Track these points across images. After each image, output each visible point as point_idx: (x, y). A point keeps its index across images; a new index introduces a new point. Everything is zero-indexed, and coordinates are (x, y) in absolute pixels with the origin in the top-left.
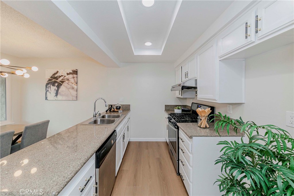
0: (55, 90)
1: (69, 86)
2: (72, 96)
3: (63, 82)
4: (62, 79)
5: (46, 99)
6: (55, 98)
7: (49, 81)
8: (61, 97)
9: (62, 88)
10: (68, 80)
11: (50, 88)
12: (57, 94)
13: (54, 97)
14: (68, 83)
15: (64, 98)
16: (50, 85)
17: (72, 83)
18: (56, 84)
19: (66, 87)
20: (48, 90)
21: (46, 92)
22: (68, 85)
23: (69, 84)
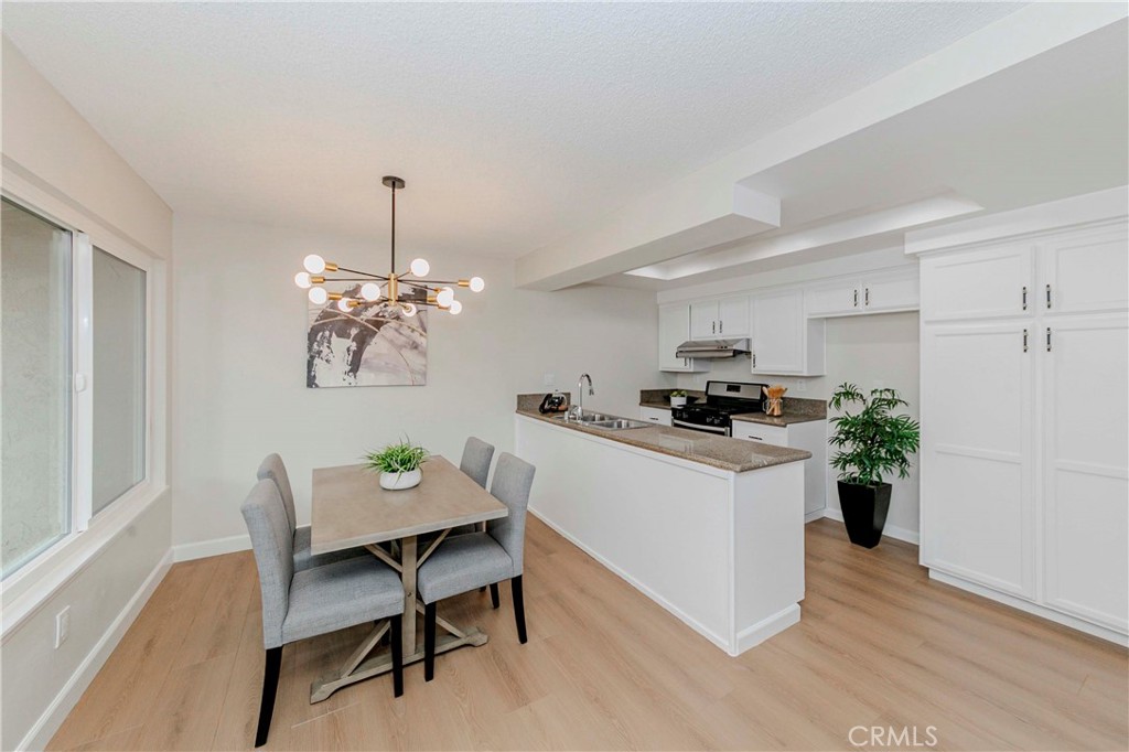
0: (348, 350)
1: (403, 339)
2: (412, 372)
3: (378, 324)
4: (377, 315)
5: (311, 382)
6: (350, 379)
7: (322, 318)
8: (372, 375)
9: (377, 347)
10: (398, 318)
11: (326, 344)
12: (355, 366)
13: (346, 377)
14: (396, 330)
15: (383, 379)
16: (327, 333)
17: (413, 330)
18: (354, 332)
19: (391, 342)
20: (319, 352)
21: (312, 358)
22: (397, 335)
23: (401, 334)
